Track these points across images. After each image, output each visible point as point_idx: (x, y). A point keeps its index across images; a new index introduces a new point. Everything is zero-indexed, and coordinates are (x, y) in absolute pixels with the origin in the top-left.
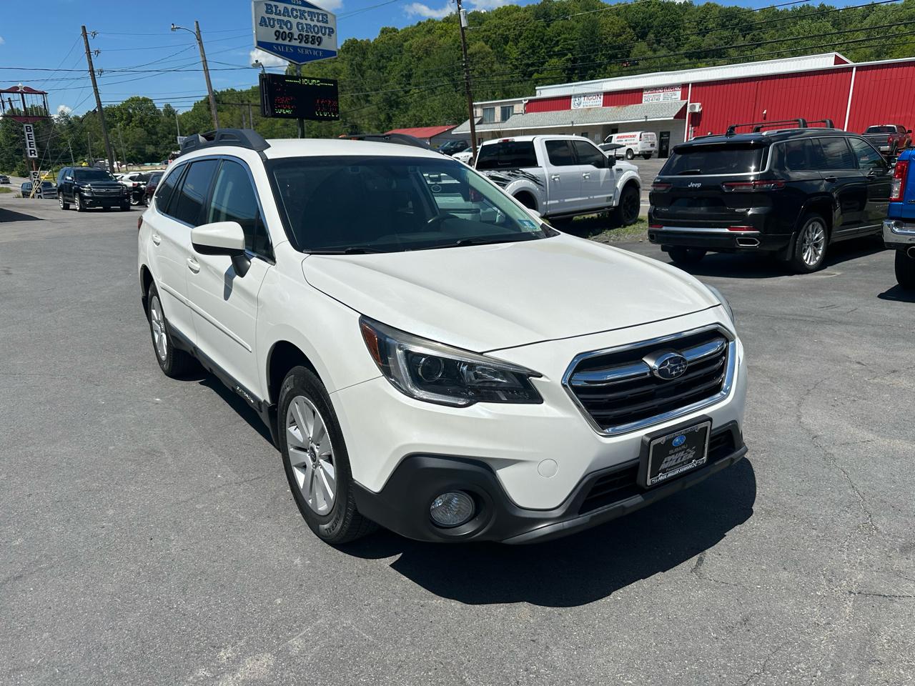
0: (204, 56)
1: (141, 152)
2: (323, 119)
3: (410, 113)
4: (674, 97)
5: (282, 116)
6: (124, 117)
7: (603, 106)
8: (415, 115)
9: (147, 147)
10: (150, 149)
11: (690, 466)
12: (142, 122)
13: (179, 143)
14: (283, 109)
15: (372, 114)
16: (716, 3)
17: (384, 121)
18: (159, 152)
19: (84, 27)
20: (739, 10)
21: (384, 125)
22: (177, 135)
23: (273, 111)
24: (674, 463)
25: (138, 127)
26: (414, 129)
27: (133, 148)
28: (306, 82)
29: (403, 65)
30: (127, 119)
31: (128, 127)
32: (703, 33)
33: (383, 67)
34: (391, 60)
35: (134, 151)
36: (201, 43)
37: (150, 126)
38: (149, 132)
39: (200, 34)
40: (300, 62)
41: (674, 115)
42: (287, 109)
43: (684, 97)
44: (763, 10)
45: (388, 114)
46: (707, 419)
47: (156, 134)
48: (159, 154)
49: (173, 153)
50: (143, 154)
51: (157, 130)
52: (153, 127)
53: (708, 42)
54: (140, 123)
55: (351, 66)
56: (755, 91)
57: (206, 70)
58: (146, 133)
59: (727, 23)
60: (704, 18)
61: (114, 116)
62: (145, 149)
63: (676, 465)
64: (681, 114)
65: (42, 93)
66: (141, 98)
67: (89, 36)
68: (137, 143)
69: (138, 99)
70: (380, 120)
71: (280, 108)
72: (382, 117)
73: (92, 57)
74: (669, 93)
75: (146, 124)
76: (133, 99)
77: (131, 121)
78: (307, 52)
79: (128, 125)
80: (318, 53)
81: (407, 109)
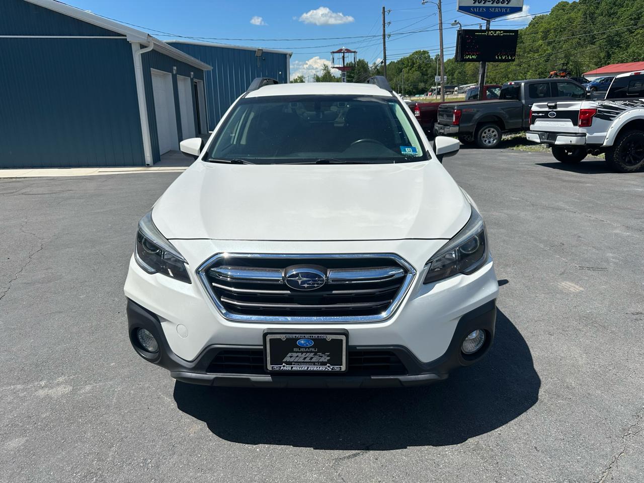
0: (441, 20)
1: (416, 87)
2: (502, 61)
3: (630, 50)
5: (469, 60)
6: (410, 64)
8: (634, 52)
9: (420, 84)
10: (422, 85)
11: (322, 368)
12: (419, 67)
13: (436, 81)
14: (470, 55)
15: (594, 53)
17: (604, 58)
18: (427, 87)
19: (384, 8)
21: (603, 61)
22: (436, 75)
23: (462, 57)
24: (301, 360)
25: (416, 71)
26: (631, 63)
27: (411, 85)
28: (492, 33)
29: (634, 9)
30: (411, 66)
31: (410, 71)
33: (613, 14)
34: (623, 7)
35: (411, 87)
36: (440, 11)
37: (424, 69)
38: (423, 74)
39: (441, 5)
40: (490, 19)
42: (474, 55)
45: (608, 52)
46: (345, 333)
47: (427, 75)
48: (426, 88)
49: (432, 87)
50: (417, 89)
51: (429, 72)
52: (426, 70)
54: (418, 68)
55: (584, 15)
57: (441, 29)
58: (421, 74)
61: (403, 64)
62: (418, 86)
63: (304, 362)
65: (355, 52)
66: (422, 51)
67: (386, 13)
68: (414, 82)
69: (420, 52)
70: (600, 58)
71: (467, 55)
72: (602, 55)
73: (386, 27)
75: (422, 68)
76: (417, 52)
77: (413, 67)
78: (497, 10)
79: (411, 69)
80: (506, 10)
81: (628, 46)
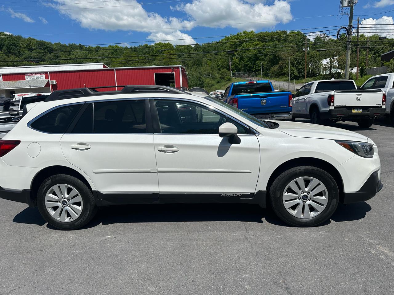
4: (41, 77)
7: (3, 81)
16: (34, 38)
20: (45, 42)
32: (31, 50)
41: (44, 85)
43: (47, 77)
44: (56, 44)
53: (34, 54)
56: (79, 76)
59: (41, 47)
60: (29, 44)
64: (47, 85)
74: (39, 76)
